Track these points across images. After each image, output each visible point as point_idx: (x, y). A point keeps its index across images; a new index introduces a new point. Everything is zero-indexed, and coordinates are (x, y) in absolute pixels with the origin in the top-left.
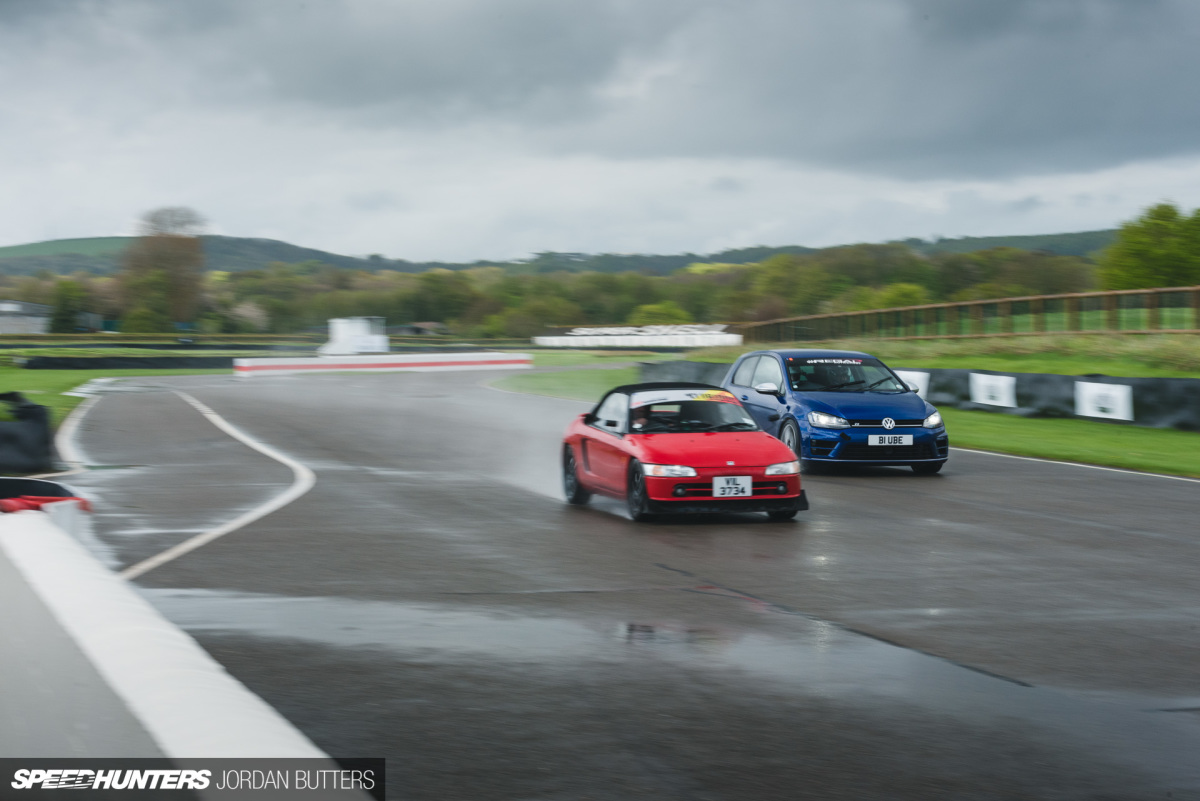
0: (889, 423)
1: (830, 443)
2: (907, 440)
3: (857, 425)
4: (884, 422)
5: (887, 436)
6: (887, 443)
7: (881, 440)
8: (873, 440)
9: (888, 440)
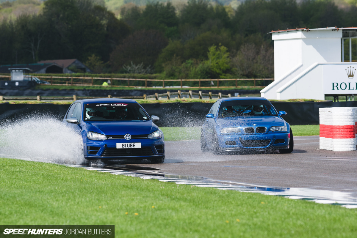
0: (127, 137)
1: (97, 148)
2: (138, 145)
3: (111, 138)
4: (125, 136)
5: (126, 144)
6: (127, 147)
7: (123, 146)
8: (119, 146)
9: (127, 145)
